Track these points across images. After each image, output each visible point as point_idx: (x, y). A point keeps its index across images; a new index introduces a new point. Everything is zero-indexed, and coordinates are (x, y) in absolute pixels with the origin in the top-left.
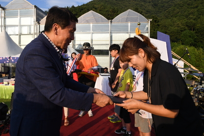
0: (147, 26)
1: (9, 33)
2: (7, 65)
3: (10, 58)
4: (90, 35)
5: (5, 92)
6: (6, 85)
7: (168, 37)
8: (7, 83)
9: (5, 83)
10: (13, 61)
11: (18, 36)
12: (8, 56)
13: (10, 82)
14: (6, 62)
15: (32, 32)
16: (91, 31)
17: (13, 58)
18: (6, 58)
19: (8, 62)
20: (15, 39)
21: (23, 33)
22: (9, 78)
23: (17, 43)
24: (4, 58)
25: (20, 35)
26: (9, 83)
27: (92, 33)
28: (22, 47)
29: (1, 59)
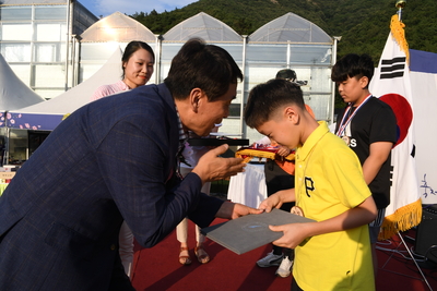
1: (7, 60)
3: (5, 114)
10: (13, 122)
11: (29, 67)
15: (63, 58)
17: (14, 115)
20: (22, 73)
21: (41, 60)
23: (27, 82)
25: (34, 65)
28: (38, 92)
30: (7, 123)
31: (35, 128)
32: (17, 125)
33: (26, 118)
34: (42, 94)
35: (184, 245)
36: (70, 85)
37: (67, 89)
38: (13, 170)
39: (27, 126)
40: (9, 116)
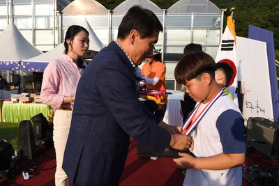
0: (219, 19)
1: (18, 28)
2: (17, 72)
3: (20, 62)
5: (13, 113)
6: (14, 102)
7: (271, 34)
8: (15, 100)
9: (13, 100)
10: (24, 67)
11: (32, 31)
12: (17, 61)
13: (20, 99)
14: (15, 69)
15: (52, 26)
17: (25, 63)
18: (14, 63)
19: (17, 68)
20: (28, 36)
21: (38, 28)
22: (19, 93)
23: (30, 41)
24: (12, 63)
25: (35, 30)
26: (18, 100)
28: (37, 47)
29: (7, 64)
30: (21, 68)
31: (37, 71)
32: (27, 69)
33: (32, 64)
34: (40, 49)
36: (56, 43)
37: (55, 45)
38: (27, 96)
39: (33, 69)
40: (22, 64)
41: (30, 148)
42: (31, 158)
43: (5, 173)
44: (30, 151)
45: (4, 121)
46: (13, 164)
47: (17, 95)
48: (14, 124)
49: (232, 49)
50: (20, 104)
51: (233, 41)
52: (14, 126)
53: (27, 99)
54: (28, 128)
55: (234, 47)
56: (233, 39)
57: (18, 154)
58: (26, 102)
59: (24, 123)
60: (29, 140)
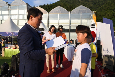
0: (92, 15)
1: (12, 19)
2: (11, 37)
3: (12, 33)
4: (58, 20)
5: (9, 53)
6: (9, 49)
7: (111, 21)
8: (10, 48)
11: (17, 20)
12: (11, 32)
13: (12, 47)
15: (25, 18)
16: (59, 18)
17: (14, 33)
18: (10, 33)
19: (11, 35)
20: (15, 22)
21: (20, 19)
22: (11, 45)
23: (17, 25)
24: (9, 33)
25: (18, 20)
26: (11, 48)
27: (59, 19)
28: (19, 27)
29: (7, 33)
30: (13, 35)
32: (15, 35)
35: (48, 68)
38: (14, 46)
40: (13, 33)
41: (15, 66)
42: (16, 70)
43: (5, 76)
44: (15, 67)
45: (5, 56)
46: (9, 72)
47: (10, 46)
48: (9, 57)
49: (94, 27)
50: (12, 49)
51: (95, 24)
52: (9, 58)
53: (15, 47)
54: (15, 58)
55: (95, 26)
56: (95, 23)
57: (11, 68)
58: (14, 49)
59: (13, 56)
60: (15, 63)
